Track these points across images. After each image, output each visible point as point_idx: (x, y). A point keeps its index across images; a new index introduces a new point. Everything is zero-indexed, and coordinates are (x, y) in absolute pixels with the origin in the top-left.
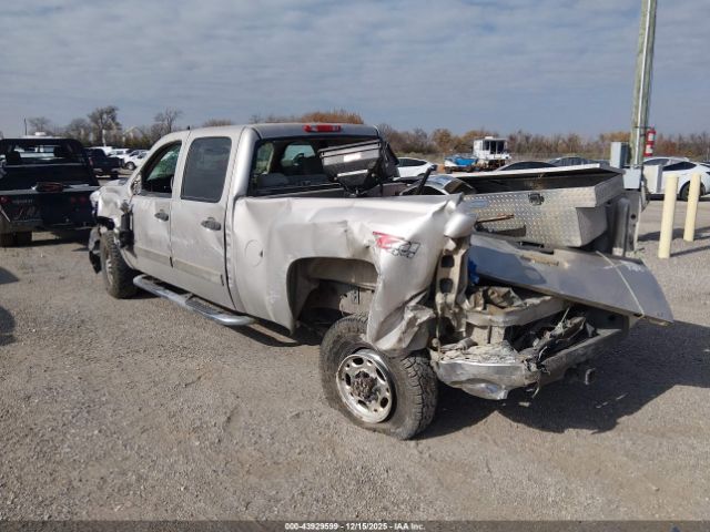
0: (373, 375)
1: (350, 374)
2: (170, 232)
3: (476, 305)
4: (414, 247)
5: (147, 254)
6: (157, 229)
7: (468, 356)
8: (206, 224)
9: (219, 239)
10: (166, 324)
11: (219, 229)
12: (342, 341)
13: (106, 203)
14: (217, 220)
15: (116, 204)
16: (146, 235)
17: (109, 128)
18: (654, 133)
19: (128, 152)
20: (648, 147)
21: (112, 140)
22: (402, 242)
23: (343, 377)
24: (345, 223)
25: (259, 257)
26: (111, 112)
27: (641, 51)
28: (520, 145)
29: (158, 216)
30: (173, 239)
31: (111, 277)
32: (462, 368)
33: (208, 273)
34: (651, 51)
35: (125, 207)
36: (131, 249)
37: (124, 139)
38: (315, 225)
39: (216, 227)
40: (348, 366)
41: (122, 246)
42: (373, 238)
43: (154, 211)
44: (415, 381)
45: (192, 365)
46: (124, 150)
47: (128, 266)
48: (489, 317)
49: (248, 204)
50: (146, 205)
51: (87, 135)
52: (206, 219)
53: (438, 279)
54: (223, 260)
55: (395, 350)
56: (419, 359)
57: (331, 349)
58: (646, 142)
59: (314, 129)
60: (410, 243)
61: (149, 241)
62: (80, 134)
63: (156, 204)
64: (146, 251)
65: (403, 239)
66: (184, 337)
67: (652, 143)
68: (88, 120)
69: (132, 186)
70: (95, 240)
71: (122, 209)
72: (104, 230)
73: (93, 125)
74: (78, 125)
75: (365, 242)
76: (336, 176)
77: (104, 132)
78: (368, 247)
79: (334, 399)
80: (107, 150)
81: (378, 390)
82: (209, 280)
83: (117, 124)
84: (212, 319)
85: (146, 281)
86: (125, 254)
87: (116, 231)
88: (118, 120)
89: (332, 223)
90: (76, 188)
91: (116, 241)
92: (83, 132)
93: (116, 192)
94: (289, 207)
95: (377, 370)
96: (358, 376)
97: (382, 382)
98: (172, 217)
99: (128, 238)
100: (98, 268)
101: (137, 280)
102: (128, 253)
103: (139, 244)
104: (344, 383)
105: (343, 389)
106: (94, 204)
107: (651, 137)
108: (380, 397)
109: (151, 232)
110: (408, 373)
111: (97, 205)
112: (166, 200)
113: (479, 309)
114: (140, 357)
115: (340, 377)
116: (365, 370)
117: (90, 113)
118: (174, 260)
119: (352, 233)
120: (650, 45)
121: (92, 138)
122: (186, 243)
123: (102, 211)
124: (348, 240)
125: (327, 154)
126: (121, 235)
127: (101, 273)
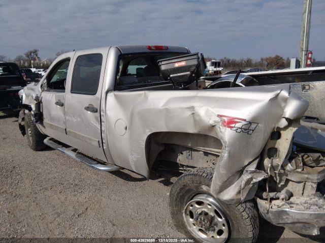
0: (212, 214)
1: (193, 211)
2: (65, 113)
3: (297, 167)
4: (253, 126)
5: (51, 126)
6: (56, 111)
7: (292, 205)
8: (87, 109)
9: (96, 118)
10: (64, 167)
11: (97, 112)
12: (187, 188)
13: (27, 96)
14: (95, 106)
15: (32, 97)
16: (50, 115)
17: (34, 60)
18: (312, 53)
19: (43, 71)
20: (309, 61)
21: (36, 65)
22: (244, 123)
23: (188, 213)
24: (193, 108)
25: (125, 130)
26: (35, 52)
27: (305, 12)
28: (225, 64)
29: (57, 103)
30: (67, 118)
31: (31, 138)
32: (288, 214)
33: (90, 139)
34: (310, 12)
35: (37, 99)
36: (42, 123)
37: (42, 65)
38: (167, 110)
39: (94, 110)
40: (192, 206)
41: (36, 122)
42: (218, 119)
43: (54, 101)
44: (248, 222)
45: (81, 198)
46: (42, 70)
47: (40, 133)
48: (306, 176)
49: (115, 95)
50: (50, 98)
51: (24, 63)
52: (88, 106)
53: (267, 148)
54: (100, 131)
55: (233, 200)
56: (248, 205)
57: (178, 193)
58: (308, 58)
59: (153, 48)
60: (250, 123)
61: (52, 119)
62: (21, 63)
63: (56, 96)
64: (50, 124)
65: (245, 120)
66: (75, 177)
67: (310, 59)
68: (25, 56)
69: (41, 86)
70: (22, 117)
71: (36, 100)
72: (27, 111)
73: (27, 58)
74: (19, 59)
75: (211, 122)
76: (169, 76)
77: (32, 61)
78: (214, 126)
79: (181, 226)
80: (33, 70)
81: (216, 224)
82: (91, 144)
83: (38, 58)
84: (93, 167)
85: (51, 141)
86: (39, 126)
87: (32, 113)
88: (39, 56)
89: (181, 108)
90: (15, 88)
91: (33, 119)
92: (22, 62)
93: (32, 90)
94: (146, 97)
95: (216, 211)
96: (201, 214)
97: (220, 220)
98: (66, 105)
99: (39, 117)
100: (24, 133)
101: (46, 141)
102: (40, 125)
103: (46, 121)
104: (189, 217)
105: (188, 221)
106: (21, 97)
107: (310, 55)
108: (217, 229)
109: (53, 113)
110: (242, 216)
111: (22, 97)
112: (62, 94)
113: (300, 170)
114: (48, 193)
115: (186, 212)
116: (206, 210)
117: (26, 53)
118: (67, 130)
119: (199, 115)
120: (310, 9)
121: (26, 64)
122: (75, 120)
123: (25, 101)
124: (195, 120)
125: (163, 63)
126: (35, 115)
127: (25, 136)
